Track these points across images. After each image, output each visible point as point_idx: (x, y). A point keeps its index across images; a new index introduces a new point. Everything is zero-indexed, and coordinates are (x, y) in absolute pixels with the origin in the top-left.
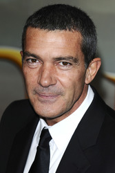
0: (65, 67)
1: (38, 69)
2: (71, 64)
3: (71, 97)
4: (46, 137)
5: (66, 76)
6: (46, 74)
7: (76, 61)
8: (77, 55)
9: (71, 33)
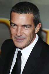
0: (27, 28)
1: (16, 29)
2: (29, 27)
3: (29, 40)
4: (20, 54)
5: (27, 32)
6: (19, 31)
7: (31, 26)
8: (31, 23)
9: (29, 15)
